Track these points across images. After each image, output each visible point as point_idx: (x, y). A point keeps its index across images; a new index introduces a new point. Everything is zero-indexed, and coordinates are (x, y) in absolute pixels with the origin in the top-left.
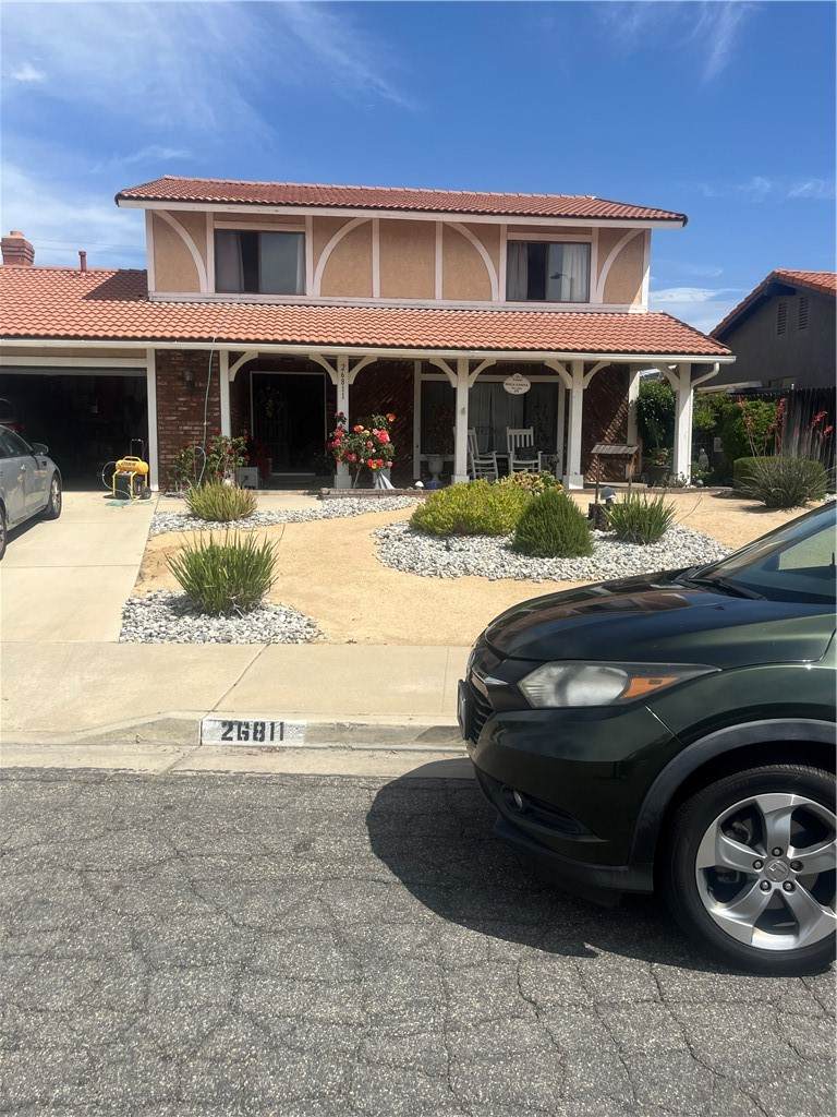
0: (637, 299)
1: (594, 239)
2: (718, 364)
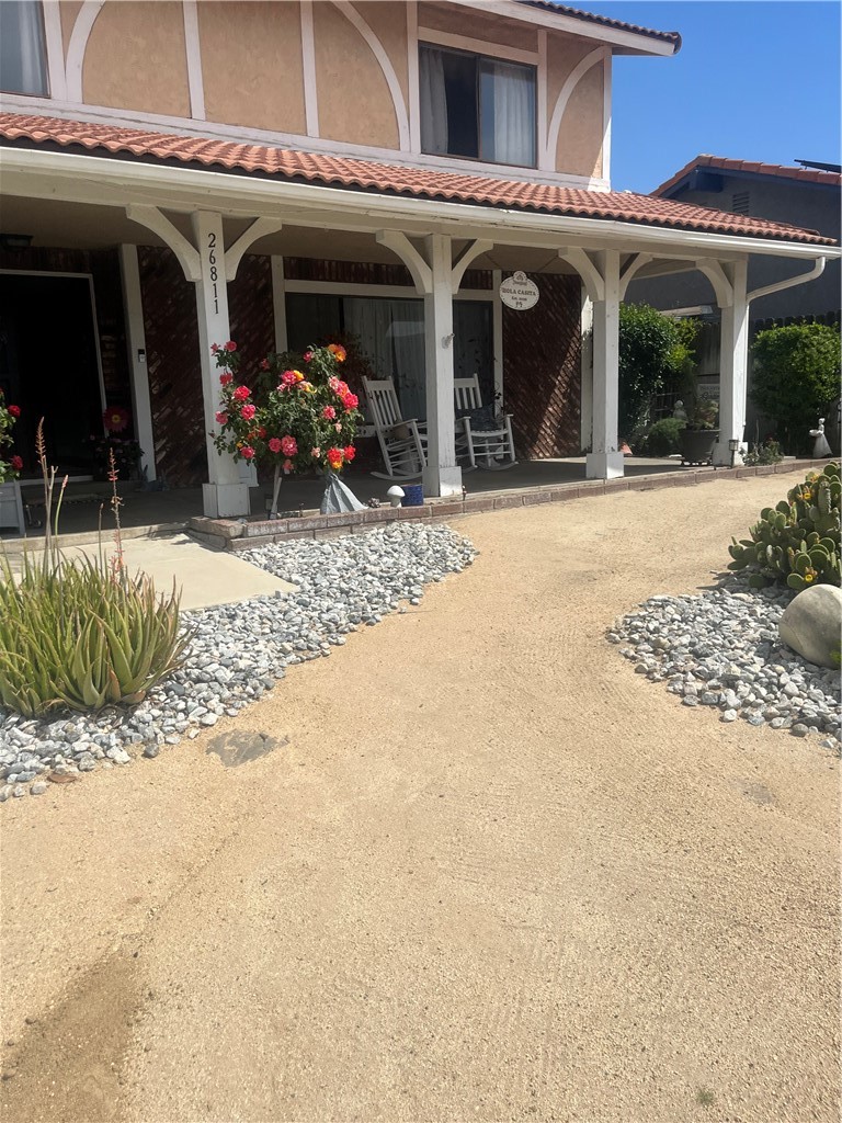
0: (596, 170)
1: (538, 58)
2: (824, 259)
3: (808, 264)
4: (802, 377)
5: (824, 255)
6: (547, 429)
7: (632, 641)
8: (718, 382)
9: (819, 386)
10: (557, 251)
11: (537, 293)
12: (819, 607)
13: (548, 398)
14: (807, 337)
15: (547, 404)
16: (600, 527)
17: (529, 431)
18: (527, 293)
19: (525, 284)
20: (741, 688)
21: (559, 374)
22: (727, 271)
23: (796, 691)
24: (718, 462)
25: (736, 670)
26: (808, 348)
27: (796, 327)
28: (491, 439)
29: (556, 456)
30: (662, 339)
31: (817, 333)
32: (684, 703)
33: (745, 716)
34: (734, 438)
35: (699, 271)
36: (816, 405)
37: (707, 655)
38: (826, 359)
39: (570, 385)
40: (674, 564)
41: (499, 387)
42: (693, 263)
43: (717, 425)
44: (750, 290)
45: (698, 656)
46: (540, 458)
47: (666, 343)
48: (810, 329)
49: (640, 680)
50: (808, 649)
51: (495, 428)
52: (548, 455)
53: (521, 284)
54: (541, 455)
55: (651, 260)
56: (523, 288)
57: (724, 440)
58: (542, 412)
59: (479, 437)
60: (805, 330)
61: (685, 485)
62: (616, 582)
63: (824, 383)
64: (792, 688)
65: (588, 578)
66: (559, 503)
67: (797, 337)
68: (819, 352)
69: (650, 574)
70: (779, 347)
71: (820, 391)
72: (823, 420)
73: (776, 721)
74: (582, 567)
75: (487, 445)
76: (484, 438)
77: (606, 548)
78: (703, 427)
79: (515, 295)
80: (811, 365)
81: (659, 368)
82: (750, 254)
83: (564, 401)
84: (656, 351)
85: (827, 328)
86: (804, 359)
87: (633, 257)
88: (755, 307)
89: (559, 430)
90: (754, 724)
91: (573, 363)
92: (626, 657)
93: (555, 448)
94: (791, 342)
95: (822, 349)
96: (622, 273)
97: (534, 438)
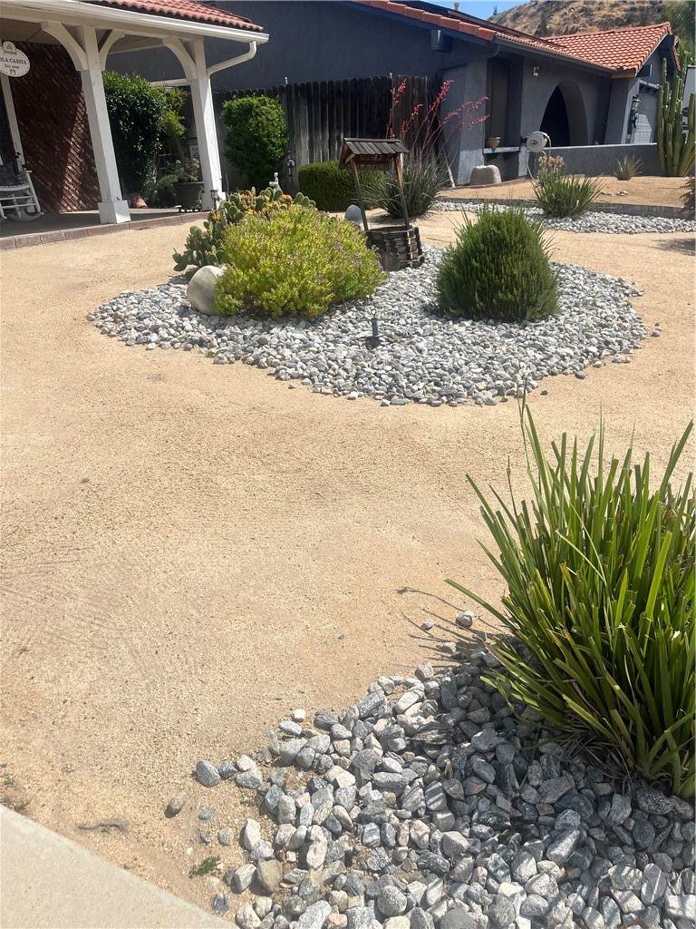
2: (255, 43)
3: (244, 47)
4: (257, 139)
5: (255, 39)
6: (70, 185)
7: (103, 318)
8: (197, 144)
9: (270, 147)
10: (39, 24)
11: (28, 62)
12: (204, 279)
13: (66, 157)
14: (257, 107)
15: (66, 163)
16: (100, 255)
17: (54, 187)
18: (18, 61)
19: (15, 53)
20: (161, 332)
21: (72, 136)
22: (188, 48)
23: (191, 328)
24: (206, 209)
25: (160, 322)
26: (260, 116)
27: (250, 99)
28: (17, 193)
29: (83, 209)
30: (153, 105)
31: (265, 104)
32: (127, 345)
33: (160, 346)
34: (215, 189)
35: (166, 47)
36: (271, 162)
37: (145, 318)
38: (273, 125)
39: (83, 146)
40: (146, 274)
41: (18, 148)
42: (160, 41)
43: (200, 179)
44: (208, 65)
45: (140, 319)
46: (68, 211)
47: (157, 109)
48: (259, 100)
49: (104, 338)
50: (202, 307)
51: (17, 183)
52: (75, 208)
53: (12, 53)
54: (69, 208)
55: (123, 36)
56: (13, 57)
57: (207, 190)
58: (63, 170)
59: (5, 192)
60: (255, 101)
61: (174, 225)
62: (103, 287)
63: (274, 145)
64: (188, 327)
65: (84, 286)
66: (73, 241)
67: (251, 107)
68: (268, 119)
69: (127, 281)
70: (239, 114)
71: (272, 151)
72: (276, 174)
73: (177, 345)
74: (80, 280)
75: (14, 198)
76: (9, 193)
77: (101, 267)
78: (190, 180)
79: (8, 64)
80: (264, 130)
81: (155, 131)
82: (205, 37)
83: (81, 160)
84: (151, 117)
85: (273, 100)
86: (257, 125)
87: (108, 32)
88: (216, 80)
89: (81, 186)
90: (165, 349)
91: (83, 126)
92: (97, 326)
93: (81, 202)
94: (248, 111)
95: (270, 117)
96: (100, 46)
97: (60, 193)
